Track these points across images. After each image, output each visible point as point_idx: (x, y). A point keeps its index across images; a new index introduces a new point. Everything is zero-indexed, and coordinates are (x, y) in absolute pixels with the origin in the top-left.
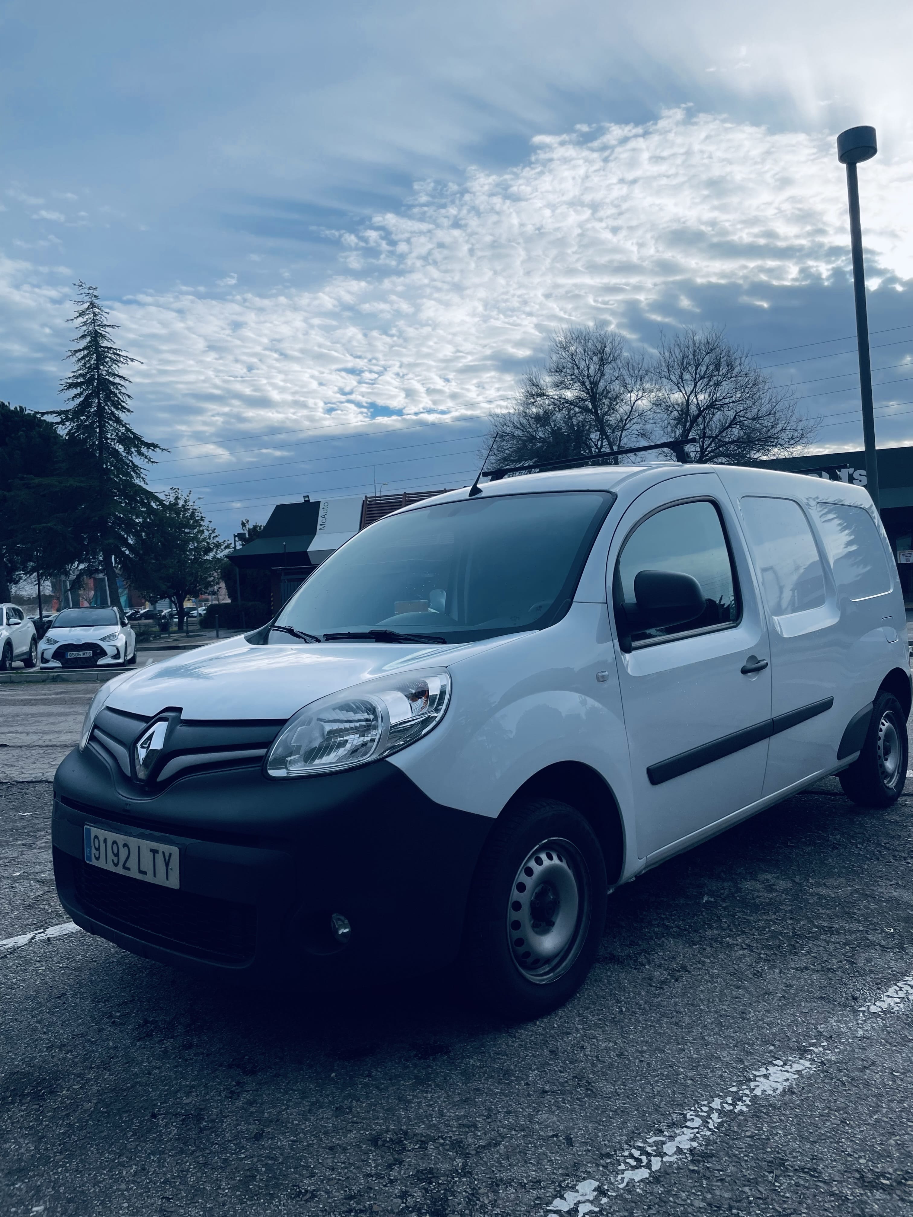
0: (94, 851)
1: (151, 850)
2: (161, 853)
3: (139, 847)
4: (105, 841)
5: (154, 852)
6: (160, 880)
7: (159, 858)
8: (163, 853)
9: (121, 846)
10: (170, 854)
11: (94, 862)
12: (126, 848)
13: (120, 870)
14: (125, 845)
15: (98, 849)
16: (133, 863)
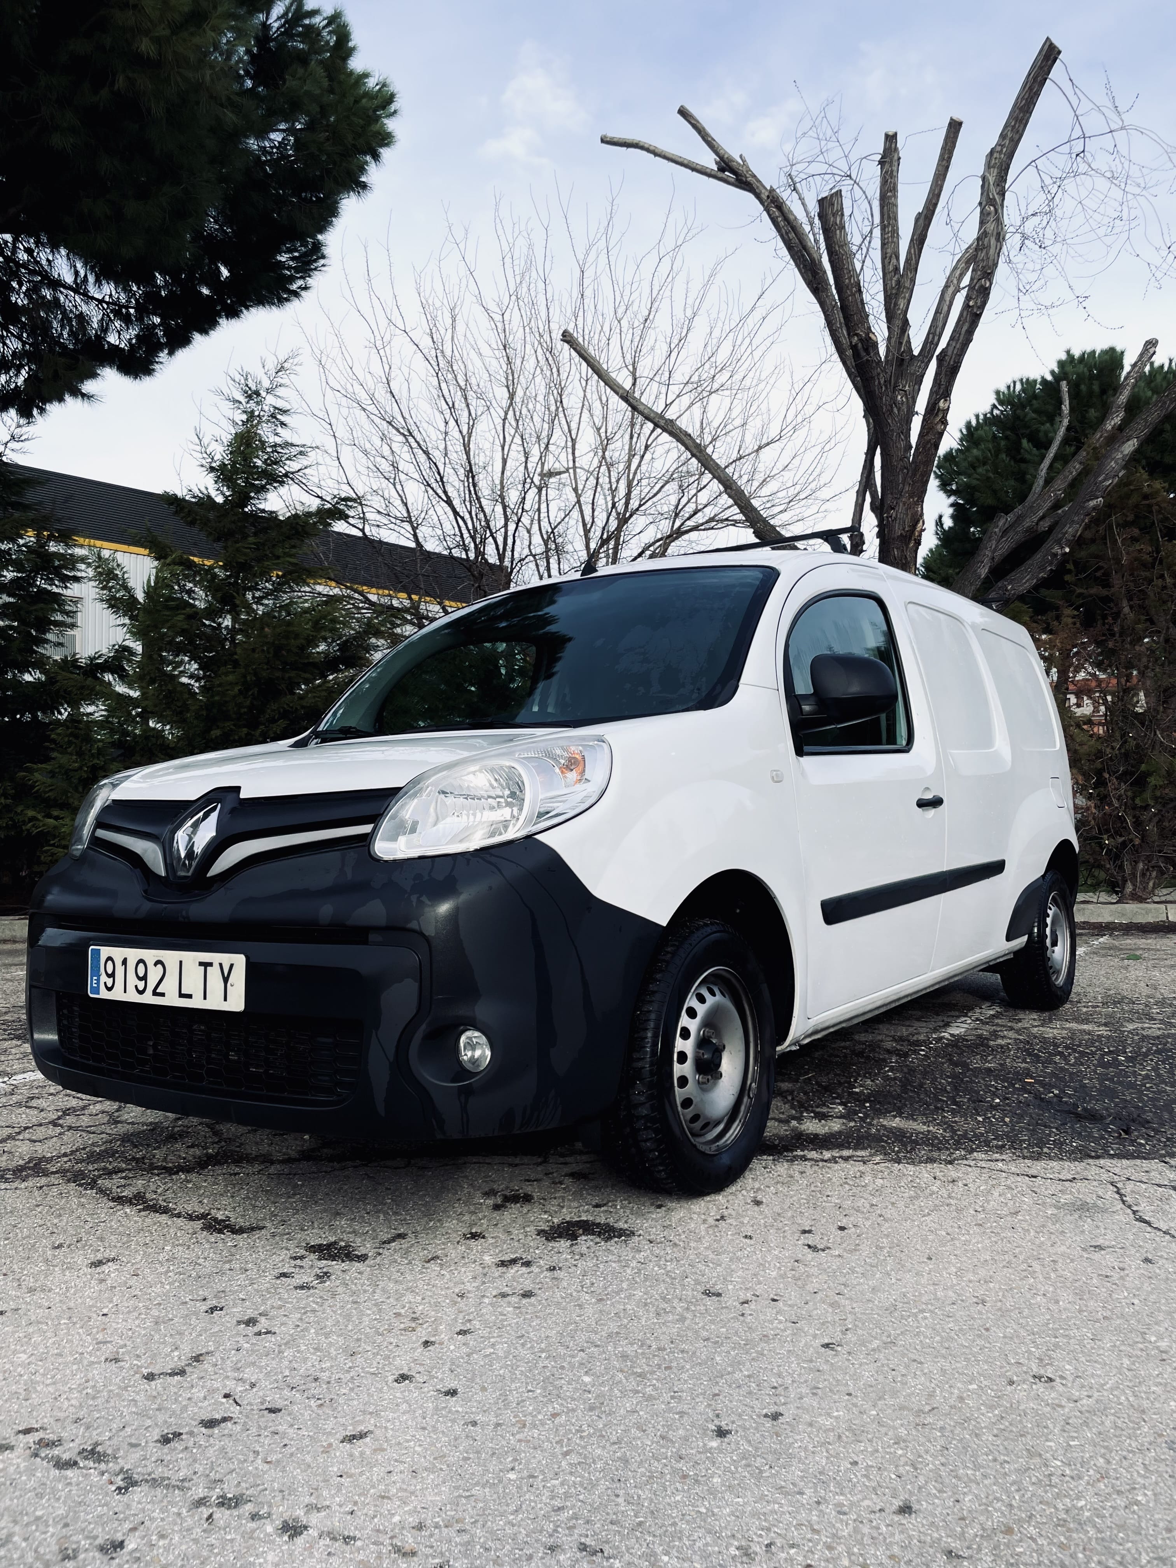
0: (104, 978)
1: (201, 964)
2: (216, 966)
3: (181, 962)
4: (125, 962)
5: (206, 965)
6: (215, 1003)
7: (214, 973)
8: (221, 965)
9: (150, 964)
10: (232, 966)
11: (104, 994)
12: (159, 966)
13: (148, 998)
14: (158, 962)
15: (112, 975)
16: (170, 987)
